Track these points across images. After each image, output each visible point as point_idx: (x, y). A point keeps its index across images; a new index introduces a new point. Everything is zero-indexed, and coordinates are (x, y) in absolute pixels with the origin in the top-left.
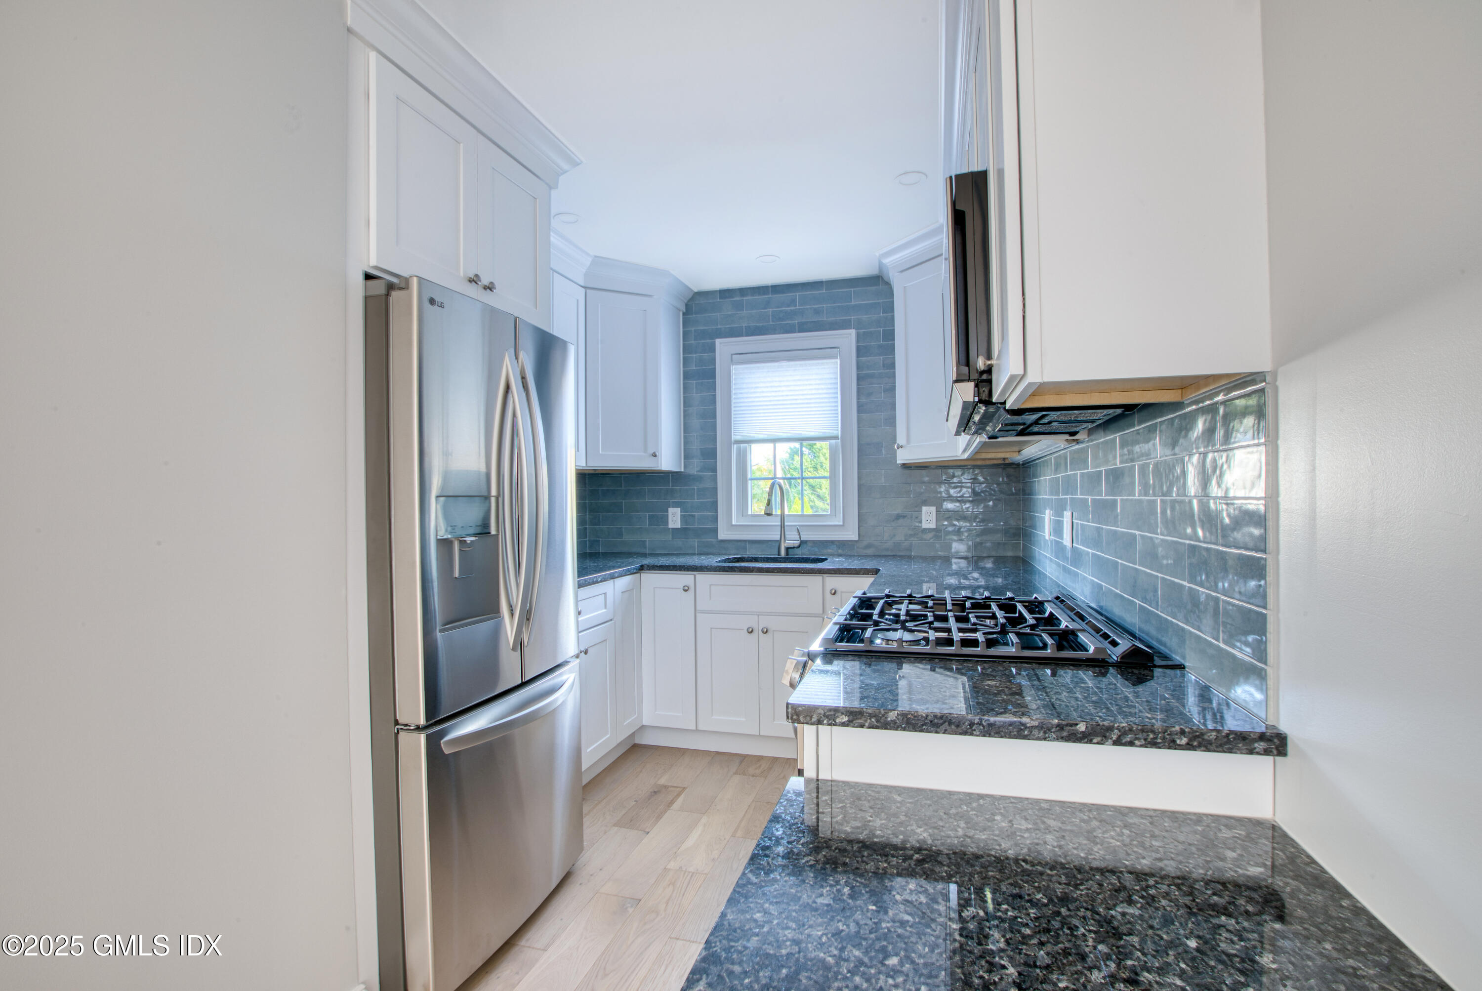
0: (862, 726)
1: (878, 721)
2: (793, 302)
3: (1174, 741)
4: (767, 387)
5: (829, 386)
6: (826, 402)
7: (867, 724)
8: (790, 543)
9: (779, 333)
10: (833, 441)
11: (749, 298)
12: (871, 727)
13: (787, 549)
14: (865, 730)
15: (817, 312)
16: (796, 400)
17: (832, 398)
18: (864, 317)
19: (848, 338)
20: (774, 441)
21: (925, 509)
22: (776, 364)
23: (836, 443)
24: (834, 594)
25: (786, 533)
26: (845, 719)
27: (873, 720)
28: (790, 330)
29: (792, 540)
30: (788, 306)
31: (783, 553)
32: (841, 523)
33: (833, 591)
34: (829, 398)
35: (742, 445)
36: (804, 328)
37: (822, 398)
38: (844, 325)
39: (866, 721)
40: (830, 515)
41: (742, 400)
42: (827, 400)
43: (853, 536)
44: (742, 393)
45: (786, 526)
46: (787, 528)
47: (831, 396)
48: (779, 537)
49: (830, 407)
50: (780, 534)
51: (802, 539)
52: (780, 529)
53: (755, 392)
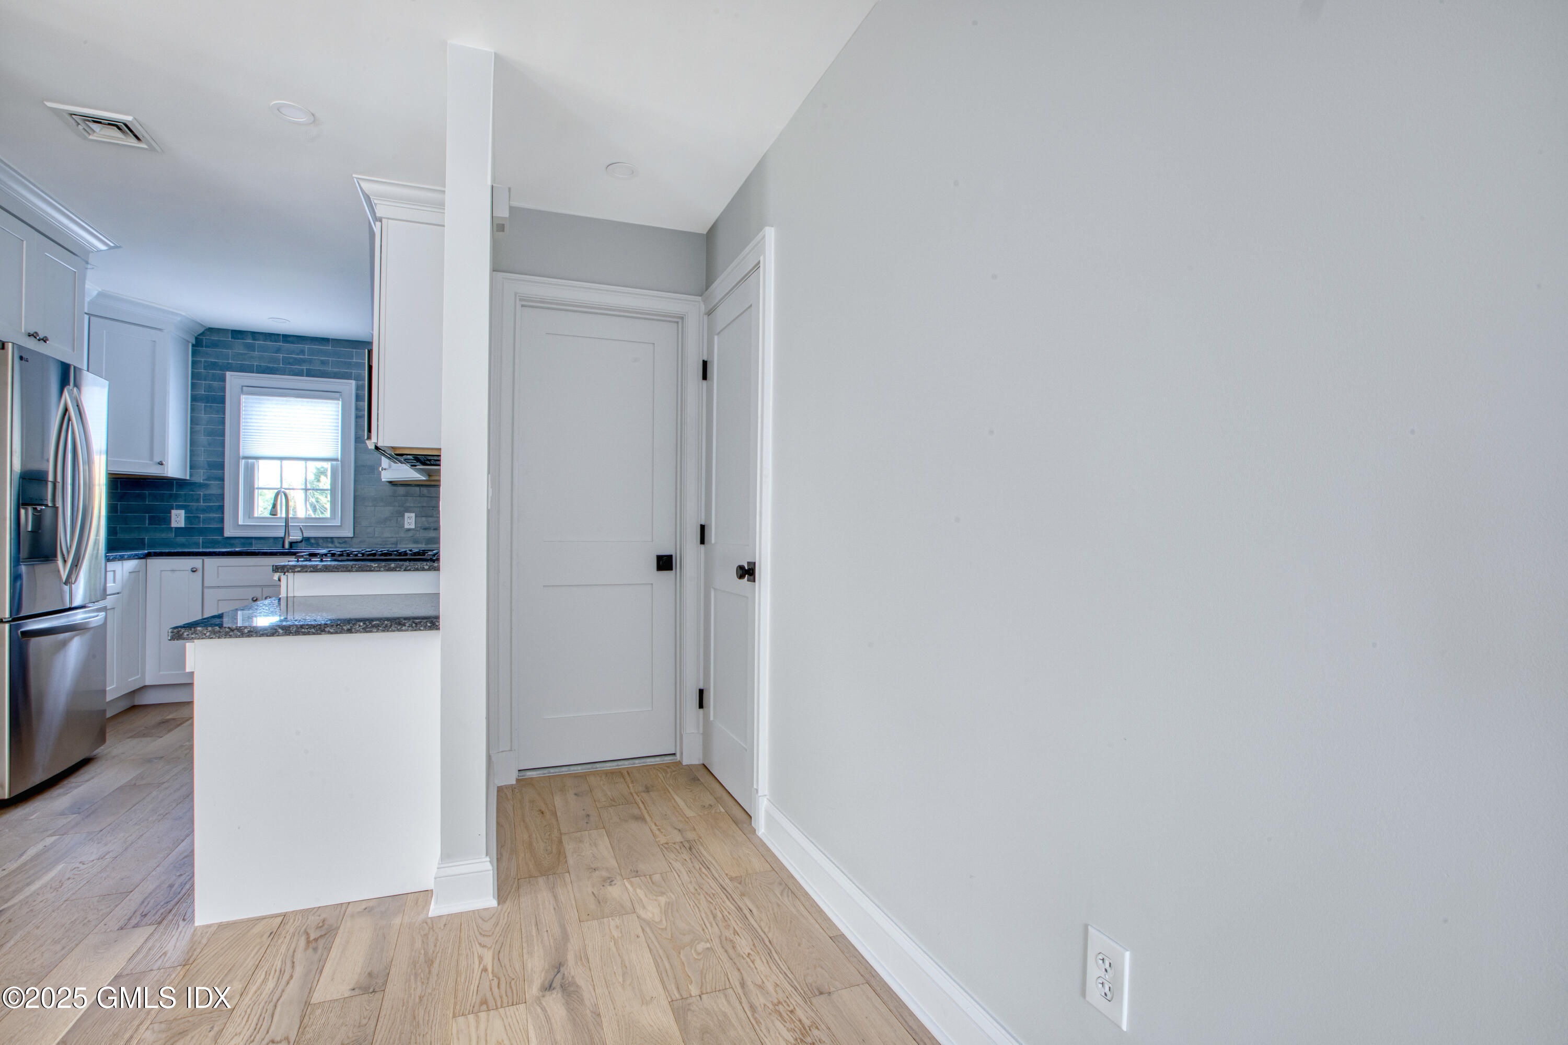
2: (302, 352)
5: (332, 421)
8: (293, 539)
9: (289, 375)
10: (334, 462)
13: (291, 544)
15: (323, 362)
16: (302, 428)
19: (350, 387)
20: (281, 458)
21: (407, 515)
22: (285, 399)
23: (336, 464)
25: (290, 532)
28: (299, 373)
29: (295, 536)
30: (298, 354)
31: (287, 546)
32: (339, 524)
34: (331, 429)
35: (250, 461)
36: (310, 374)
37: (326, 429)
38: (346, 376)
40: (330, 519)
41: (251, 424)
42: (330, 431)
43: (349, 534)
44: (251, 419)
45: (290, 524)
46: (291, 526)
47: (334, 428)
48: (284, 534)
49: (332, 436)
50: (284, 532)
51: (304, 534)
52: (284, 527)
53: (264, 419)
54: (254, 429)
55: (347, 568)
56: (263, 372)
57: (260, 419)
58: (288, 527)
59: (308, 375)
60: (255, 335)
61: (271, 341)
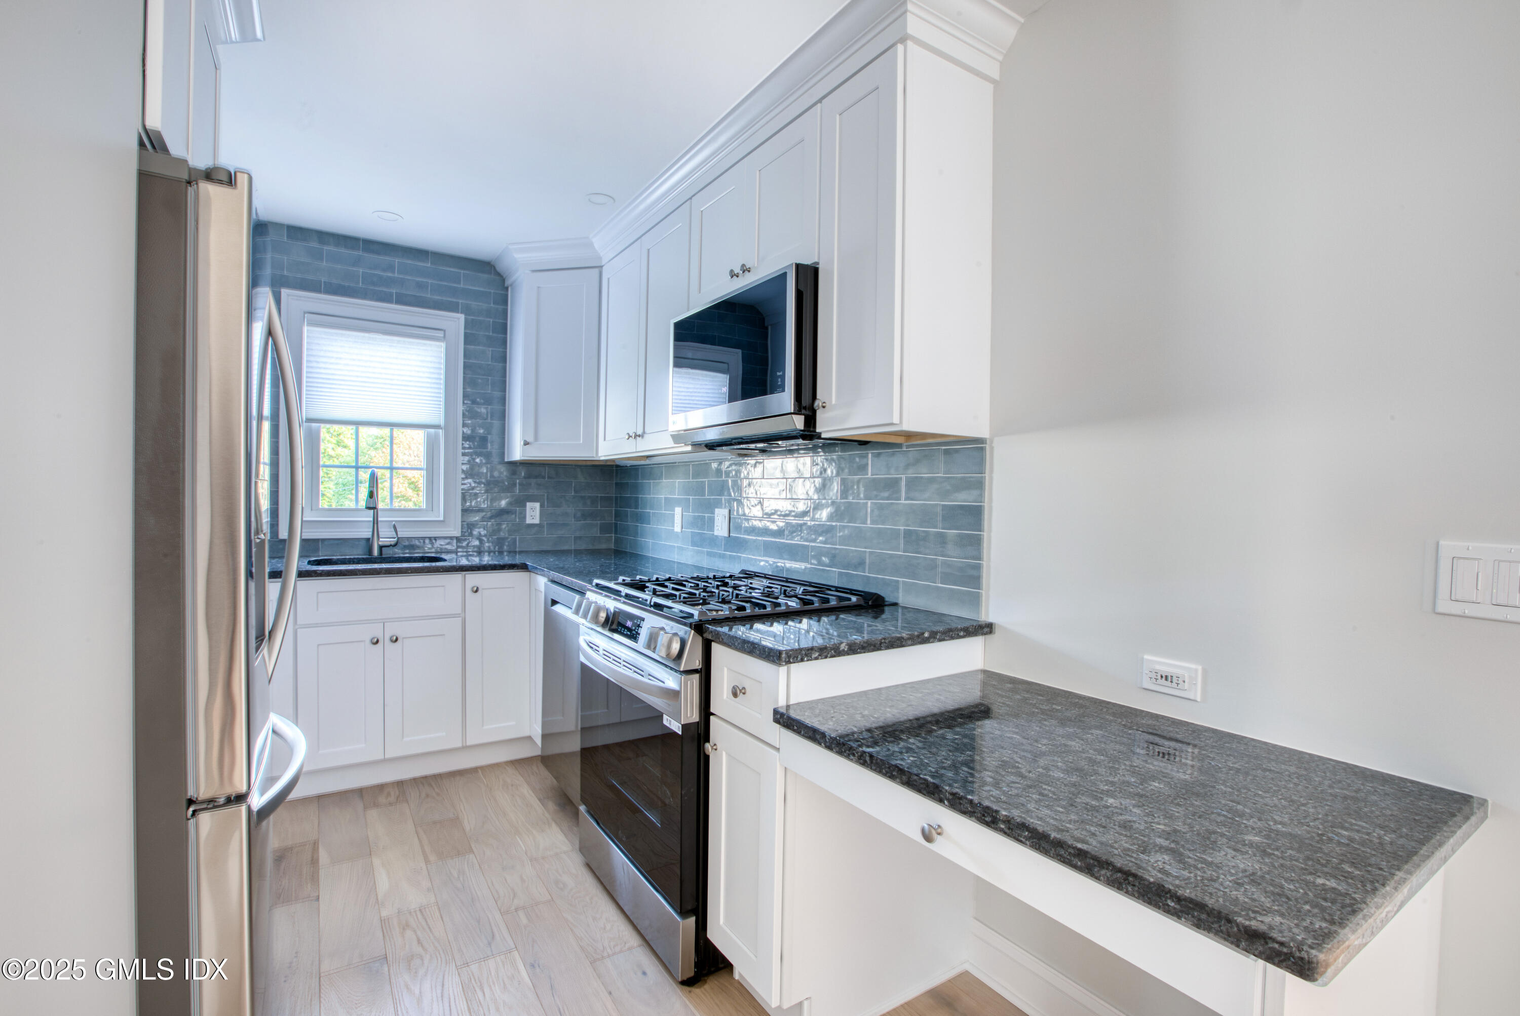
0: (826, 657)
1: (835, 652)
2: (391, 268)
3: (958, 634)
4: (354, 360)
5: (432, 370)
6: (428, 387)
7: (829, 655)
8: (384, 541)
9: (371, 299)
10: (432, 431)
11: (331, 248)
12: (832, 656)
13: (381, 548)
14: (828, 660)
15: (420, 286)
16: (391, 380)
17: (434, 383)
18: (474, 304)
19: (456, 322)
20: (358, 423)
21: (529, 505)
22: (367, 335)
23: (435, 433)
24: (476, 591)
25: (380, 530)
26: (817, 654)
27: (833, 652)
28: (385, 298)
29: (386, 537)
30: (384, 270)
31: (376, 552)
32: (442, 518)
33: (475, 589)
34: (431, 383)
35: (314, 425)
36: (402, 300)
37: (423, 382)
38: (452, 307)
39: (828, 653)
40: (426, 510)
41: (318, 370)
42: (428, 385)
43: (455, 532)
44: (318, 362)
45: (380, 519)
46: (382, 521)
47: (434, 381)
48: (371, 533)
49: (432, 392)
50: (371, 530)
51: (399, 533)
52: (372, 524)
53: (337, 364)
54: (323, 379)
55: (875, 646)
56: (335, 293)
57: (331, 363)
58: (377, 523)
59: (399, 302)
60: (323, 236)
61: (346, 247)
